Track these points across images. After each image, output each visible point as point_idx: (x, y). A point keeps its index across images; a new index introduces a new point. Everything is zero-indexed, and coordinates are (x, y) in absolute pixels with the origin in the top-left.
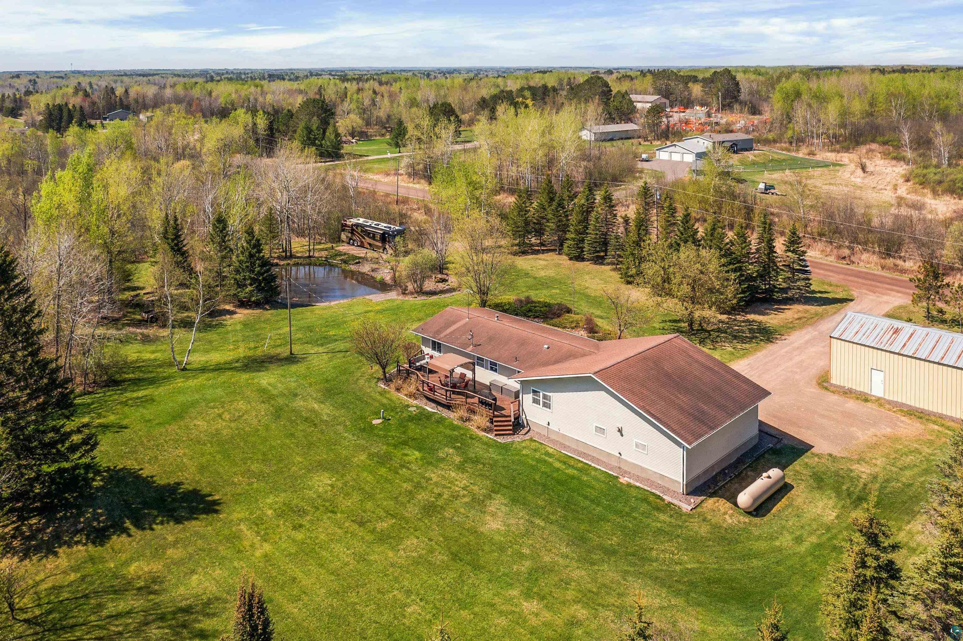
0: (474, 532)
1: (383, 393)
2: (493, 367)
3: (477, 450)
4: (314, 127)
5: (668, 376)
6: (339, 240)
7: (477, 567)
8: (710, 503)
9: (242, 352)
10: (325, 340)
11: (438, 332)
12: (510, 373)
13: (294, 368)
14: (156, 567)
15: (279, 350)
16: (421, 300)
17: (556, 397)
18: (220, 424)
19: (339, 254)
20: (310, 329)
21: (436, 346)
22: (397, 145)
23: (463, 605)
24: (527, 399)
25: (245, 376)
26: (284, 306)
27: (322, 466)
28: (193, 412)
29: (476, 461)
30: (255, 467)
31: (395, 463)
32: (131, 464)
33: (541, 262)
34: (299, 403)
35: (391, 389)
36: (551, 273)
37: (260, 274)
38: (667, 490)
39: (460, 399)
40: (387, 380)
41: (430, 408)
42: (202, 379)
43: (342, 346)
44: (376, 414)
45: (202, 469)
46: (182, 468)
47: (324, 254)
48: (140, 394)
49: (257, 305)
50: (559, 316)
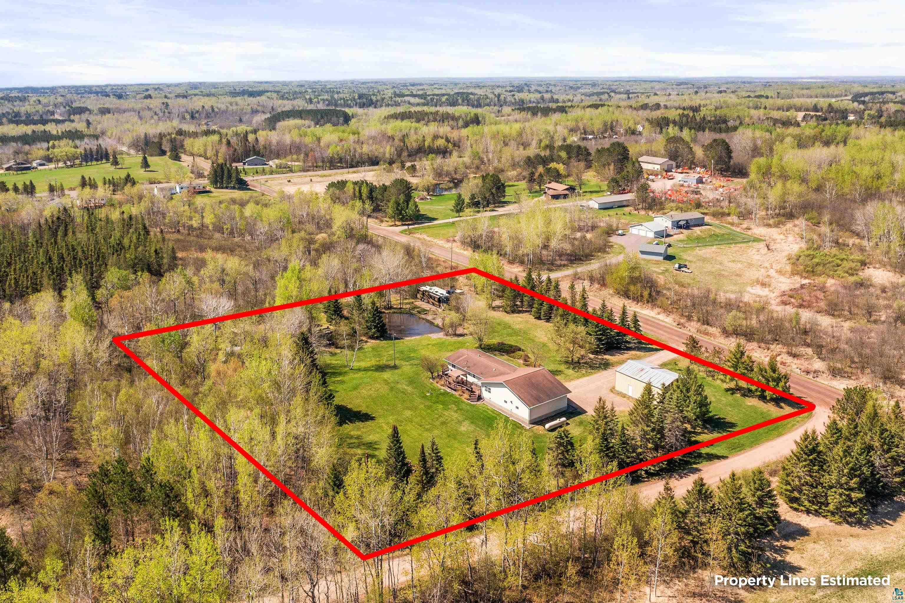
0: (456, 430)
1: (431, 384)
2: (474, 376)
3: (463, 406)
4: (401, 202)
5: (533, 384)
6: (416, 298)
7: (455, 439)
8: (537, 427)
9: (373, 362)
10: (409, 359)
11: (454, 361)
12: (479, 379)
13: (396, 371)
14: (359, 433)
15: (390, 363)
16: (455, 339)
17: (493, 389)
18: (371, 392)
19: (416, 307)
20: (402, 352)
21: (454, 366)
22: (458, 211)
23: (448, 447)
24: (483, 389)
25: (377, 374)
26: (390, 339)
27: (408, 408)
28: (361, 387)
29: (461, 410)
30: (385, 407)
31: (433, 409)
32: (343, 404)
33: (520, 319)
34: (399, 386)
35: (434, 382)
36: (522, 326)
37: (378, 324)
38: (523, 422)
39: (460, 388)
40: (433, 379)
41: (449, 390)
42: (360, 374)
43: (416, 362)
44: (428, 392)
45: (367, 407)
46: (361, 406)
47: (408, 306)
48: (338, 379)
49: (377, 338)
50: (514, 352)
